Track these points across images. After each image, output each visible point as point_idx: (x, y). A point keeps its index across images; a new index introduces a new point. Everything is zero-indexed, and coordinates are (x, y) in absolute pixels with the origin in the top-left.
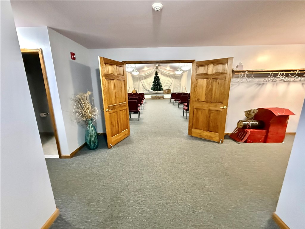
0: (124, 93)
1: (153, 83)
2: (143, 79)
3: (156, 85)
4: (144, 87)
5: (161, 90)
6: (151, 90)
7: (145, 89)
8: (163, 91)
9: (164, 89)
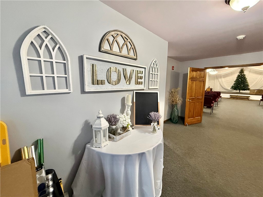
0: (202, 90)
1: (235, 81)
2: (221, 78)
3: (239, 84)
4: (221, 86)
5: (246, 90)
6: (231, 89)
7: (222, 87)
8: (249, 91)
9: (251, 89)
